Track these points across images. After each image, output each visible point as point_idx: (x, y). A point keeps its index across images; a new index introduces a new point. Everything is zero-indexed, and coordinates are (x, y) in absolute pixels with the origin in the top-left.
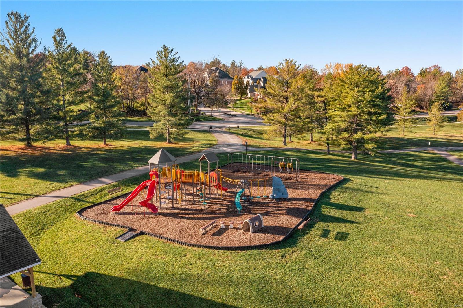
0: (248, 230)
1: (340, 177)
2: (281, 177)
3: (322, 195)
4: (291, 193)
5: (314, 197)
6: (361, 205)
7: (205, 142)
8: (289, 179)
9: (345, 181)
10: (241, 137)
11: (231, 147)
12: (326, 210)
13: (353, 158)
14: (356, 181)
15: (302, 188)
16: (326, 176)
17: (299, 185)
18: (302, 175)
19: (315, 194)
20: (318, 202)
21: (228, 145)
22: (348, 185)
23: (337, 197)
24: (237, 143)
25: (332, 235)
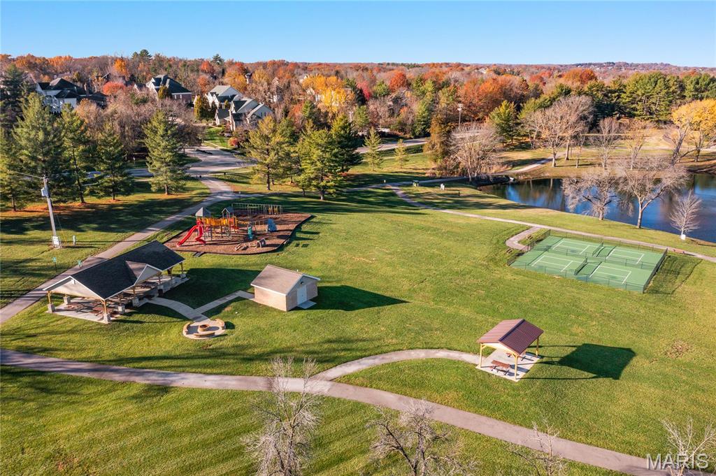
0: (259, 246)
1: (309, 215)
2: (271, 218)
3: (297, 227)
4: (279, 227)
5: (291, 229)
6: (319, 231)
7: (199, 191)
8: (276, 218)
9: (312, 217)
10: (229, 183)
11: (224, 194)
12: (298, 235)
13: (321, 200)
14: (319, 217)
15: (285, 224)
16: (300, 215)
17: (283, 222)
18: (284, 215)
19: (292, 227)
20: (294, 231)
21: (221, 193)
22: (314, 220)
23: (305, 227)
24: (227, 190)
25: (301, 245)
